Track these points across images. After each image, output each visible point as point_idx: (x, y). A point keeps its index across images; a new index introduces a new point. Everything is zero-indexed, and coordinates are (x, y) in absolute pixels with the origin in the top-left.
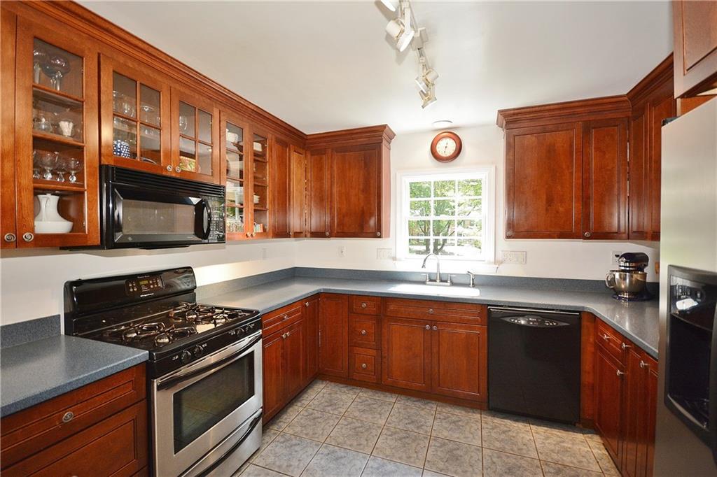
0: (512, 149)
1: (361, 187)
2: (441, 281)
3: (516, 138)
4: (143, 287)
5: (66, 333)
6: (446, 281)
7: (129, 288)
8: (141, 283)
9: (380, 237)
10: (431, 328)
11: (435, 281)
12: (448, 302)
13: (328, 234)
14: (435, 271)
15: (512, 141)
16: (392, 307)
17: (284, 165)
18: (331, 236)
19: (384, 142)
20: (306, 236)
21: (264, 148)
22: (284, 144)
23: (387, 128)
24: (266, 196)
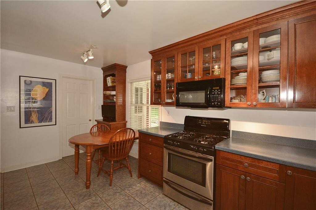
4: (203, 123)
7: (199, 121)
8: (203, 121)
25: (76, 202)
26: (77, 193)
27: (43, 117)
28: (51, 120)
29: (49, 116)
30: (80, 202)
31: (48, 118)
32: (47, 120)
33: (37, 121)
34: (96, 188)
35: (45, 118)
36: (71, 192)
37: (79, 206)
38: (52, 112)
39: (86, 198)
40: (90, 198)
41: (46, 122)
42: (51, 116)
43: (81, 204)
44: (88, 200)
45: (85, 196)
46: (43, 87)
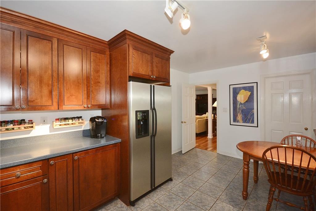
25: (223, 199)
26: (232, 194)
27: (246, 119)
28: (253, 122)
29: (251, 118)
30: (225, 202)
31: (250, 119)
32: (250, 121)
33: (242, 121)
34: (250, 206)
35: (248, 119)
36: (231, 190)
37: (220, 203)
38: (253, 114)
39: (232, 203)
40: (234, 206)
41: (249, 123)
42: (253, 118)
43: (224, 203)
44: (231, 206)
45: (233, 201)
46: (246, 91)
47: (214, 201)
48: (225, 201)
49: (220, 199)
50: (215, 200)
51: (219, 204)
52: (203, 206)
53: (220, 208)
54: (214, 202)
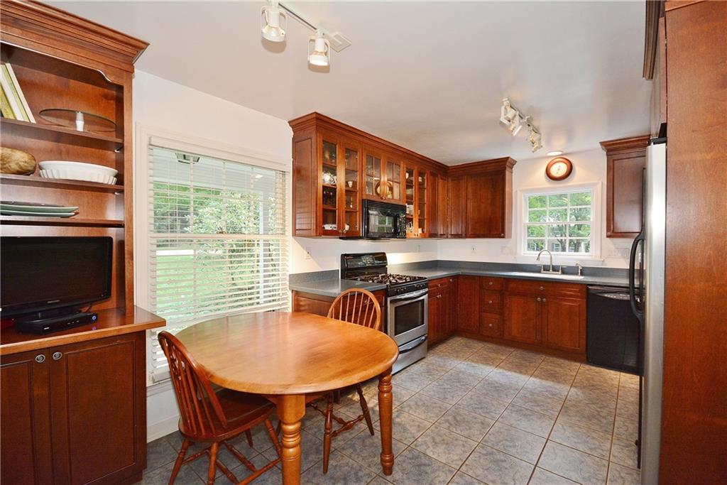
0: (612, 170)
1: (489, 201)
2: (553, 270)
3: (615, 162)
5: (341, 278)
6: (558, 271)
9: (503, 237)
10: (542, 300)
11: (549, 271)
12: (556, 282)
13: (464, 235)
14: (549, 264)
15: (612, 164)
16: (512, 285)
17: (434, 189)
18: (466, 237)
19: (507, 168)
20: (447, 237)
21: (423, 179)
22: (434, 175)
23: (509, 160)
24: (424, 211)
47: (467, 465)
48: (439, 466)
49: (451, 471)
50: (464, 468)
51: (456, 457)
52: (492, 454)
53: (453, 450)
54: (467, 462)
